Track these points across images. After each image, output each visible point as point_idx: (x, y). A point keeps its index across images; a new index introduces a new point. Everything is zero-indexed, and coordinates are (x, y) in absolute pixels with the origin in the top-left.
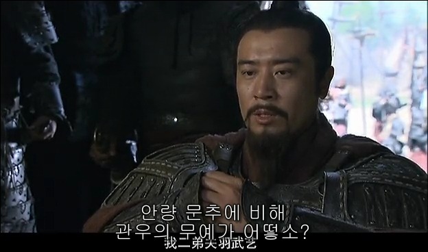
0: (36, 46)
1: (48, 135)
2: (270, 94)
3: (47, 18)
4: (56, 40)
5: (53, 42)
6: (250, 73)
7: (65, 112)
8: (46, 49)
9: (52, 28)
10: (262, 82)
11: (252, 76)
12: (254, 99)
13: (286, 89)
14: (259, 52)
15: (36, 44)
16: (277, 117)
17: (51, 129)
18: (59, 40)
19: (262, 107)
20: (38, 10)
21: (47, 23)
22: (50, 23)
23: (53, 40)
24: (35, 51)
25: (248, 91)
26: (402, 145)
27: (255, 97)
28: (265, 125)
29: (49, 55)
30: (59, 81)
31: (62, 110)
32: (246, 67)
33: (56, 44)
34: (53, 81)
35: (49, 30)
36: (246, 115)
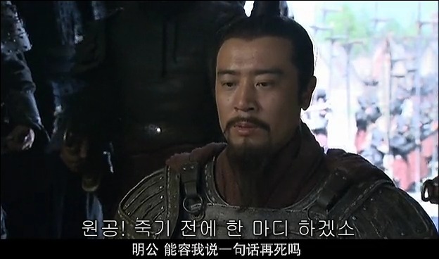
0: (8, 54)
1: (27, 145)
2: (251, 105)
3: (19, 25)
4: (29, 47)
5: (27, 50)
6: (229, 84)
7: (42, 121)
8: (19, 56)
9: (25, 35)
10: (243, 93)
11: (232, 87)
12: (234, 110)
13: (268, 100)
14: (240, 62)
15: (9, 51)
16: (258, 129)
17: (29, 139)
18: (32, 48)
19: (243, 119)
20: (11, 17)
21: (20, 30)
22: (23, 30)
23: (26, 47)
24: (8, 59)
25: (228, 102)
26: (382, 155)
27: (236, 108)
28: (246, 136)
29: (23, 63)
30: (34, 89)
31: (39, 118)
32: (226, 78)
33: (29, 51)
34: (28, 89)
35: (22, 37)
36: (225, 127)
